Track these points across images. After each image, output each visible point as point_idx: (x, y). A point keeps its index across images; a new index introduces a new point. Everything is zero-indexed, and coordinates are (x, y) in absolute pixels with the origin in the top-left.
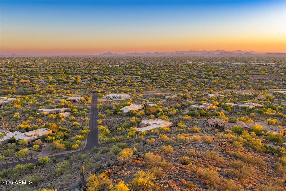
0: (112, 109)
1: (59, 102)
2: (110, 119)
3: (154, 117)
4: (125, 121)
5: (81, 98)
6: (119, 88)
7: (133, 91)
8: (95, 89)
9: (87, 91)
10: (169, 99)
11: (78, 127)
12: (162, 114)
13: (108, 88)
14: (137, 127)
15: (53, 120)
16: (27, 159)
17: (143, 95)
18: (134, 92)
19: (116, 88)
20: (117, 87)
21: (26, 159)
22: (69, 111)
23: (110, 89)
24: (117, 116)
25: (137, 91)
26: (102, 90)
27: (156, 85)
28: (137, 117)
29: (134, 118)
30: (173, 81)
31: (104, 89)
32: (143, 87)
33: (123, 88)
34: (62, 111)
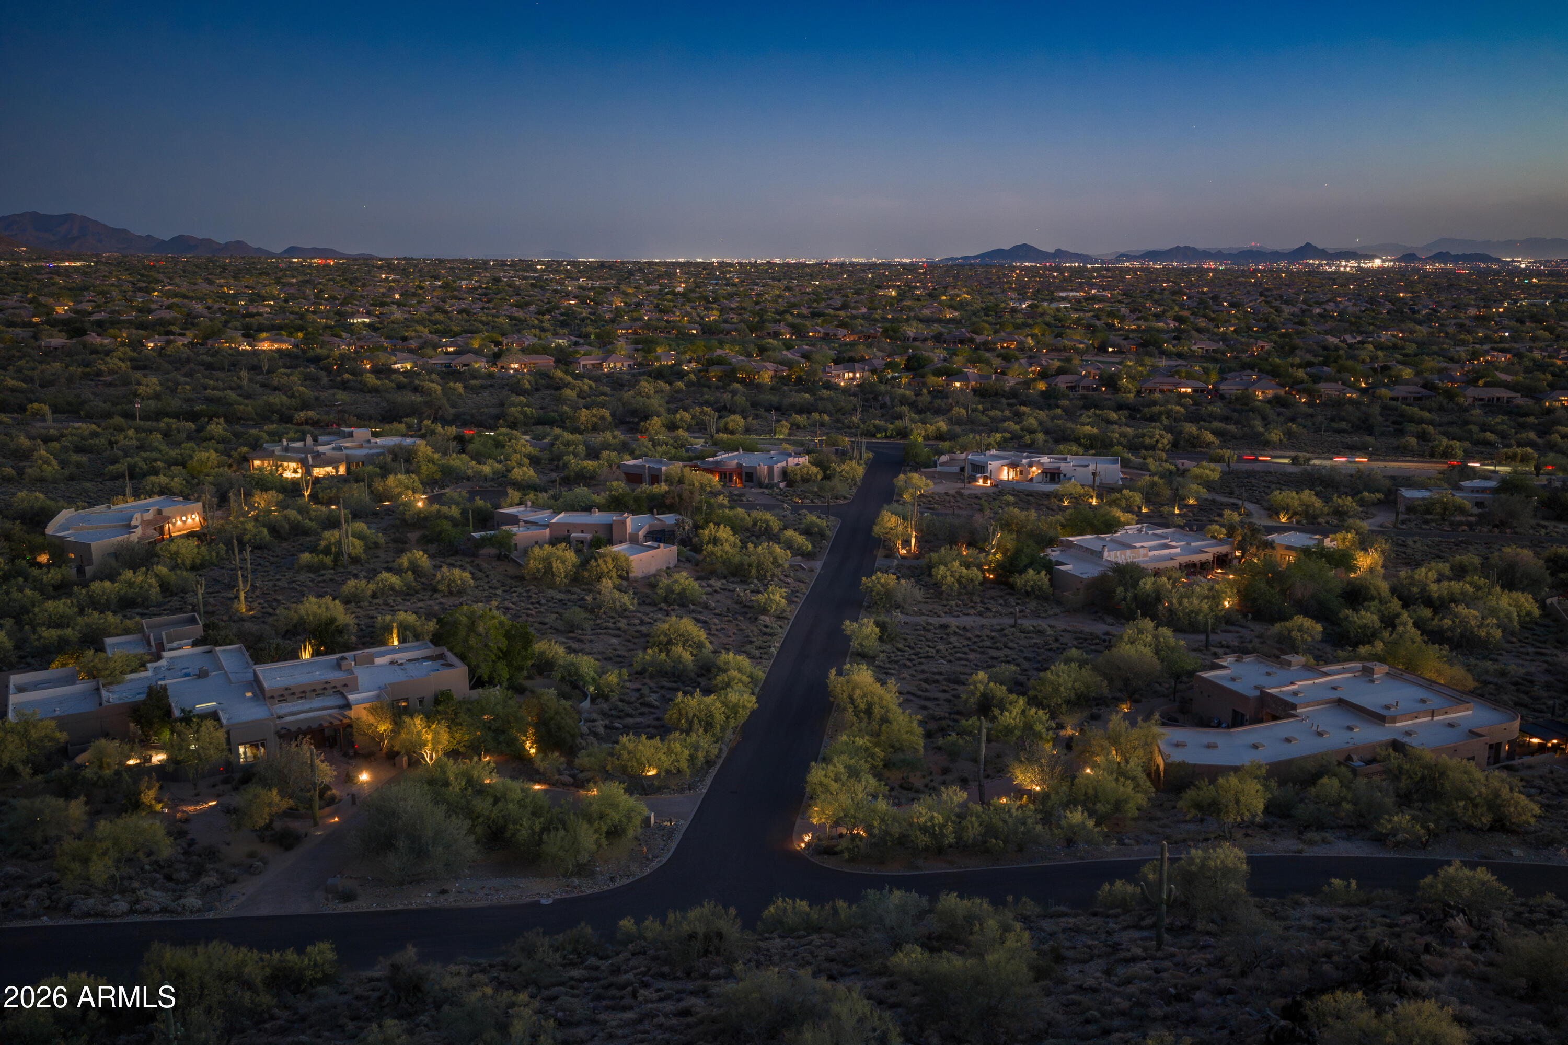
0: (980, 545)
1: (655, 478)
2: (953, 622)
3: (1319, 637)
4: (1064, 648)
5: (792, 461)
6: (1052, 419)
7: (1147, 440)
8: (900, 417)
9: (849, 427)
10: (1428, 507)
11: (687, 657)
12: (1390, 622)
13: (985, 419)
14: (1170, 721)
15: (552, 586)
16: (132, 911)
17: (1218, 467)
18: (1153, 448)
19: (1033, 417)
20: (1042, 414)
21: (123, 906)
22: (679, 533)
23: (993, 419)
24: (1006, 604)
25: (1175, 445)
26: (943, 425)
27: (1312, 416)
28: (1168, 625)
29: (1141, 631)
30: (1441, 398)
31: (959, 422)
32: (1217, 425)
33: (1084, 419)
34: (629, 529)
